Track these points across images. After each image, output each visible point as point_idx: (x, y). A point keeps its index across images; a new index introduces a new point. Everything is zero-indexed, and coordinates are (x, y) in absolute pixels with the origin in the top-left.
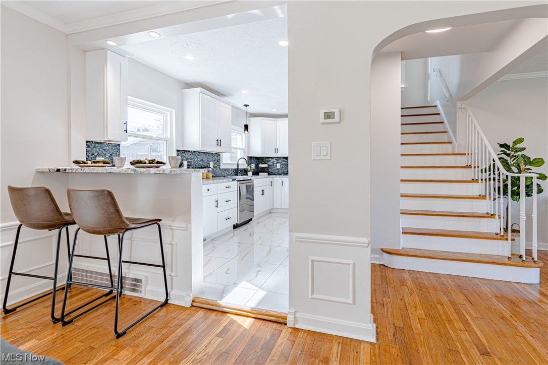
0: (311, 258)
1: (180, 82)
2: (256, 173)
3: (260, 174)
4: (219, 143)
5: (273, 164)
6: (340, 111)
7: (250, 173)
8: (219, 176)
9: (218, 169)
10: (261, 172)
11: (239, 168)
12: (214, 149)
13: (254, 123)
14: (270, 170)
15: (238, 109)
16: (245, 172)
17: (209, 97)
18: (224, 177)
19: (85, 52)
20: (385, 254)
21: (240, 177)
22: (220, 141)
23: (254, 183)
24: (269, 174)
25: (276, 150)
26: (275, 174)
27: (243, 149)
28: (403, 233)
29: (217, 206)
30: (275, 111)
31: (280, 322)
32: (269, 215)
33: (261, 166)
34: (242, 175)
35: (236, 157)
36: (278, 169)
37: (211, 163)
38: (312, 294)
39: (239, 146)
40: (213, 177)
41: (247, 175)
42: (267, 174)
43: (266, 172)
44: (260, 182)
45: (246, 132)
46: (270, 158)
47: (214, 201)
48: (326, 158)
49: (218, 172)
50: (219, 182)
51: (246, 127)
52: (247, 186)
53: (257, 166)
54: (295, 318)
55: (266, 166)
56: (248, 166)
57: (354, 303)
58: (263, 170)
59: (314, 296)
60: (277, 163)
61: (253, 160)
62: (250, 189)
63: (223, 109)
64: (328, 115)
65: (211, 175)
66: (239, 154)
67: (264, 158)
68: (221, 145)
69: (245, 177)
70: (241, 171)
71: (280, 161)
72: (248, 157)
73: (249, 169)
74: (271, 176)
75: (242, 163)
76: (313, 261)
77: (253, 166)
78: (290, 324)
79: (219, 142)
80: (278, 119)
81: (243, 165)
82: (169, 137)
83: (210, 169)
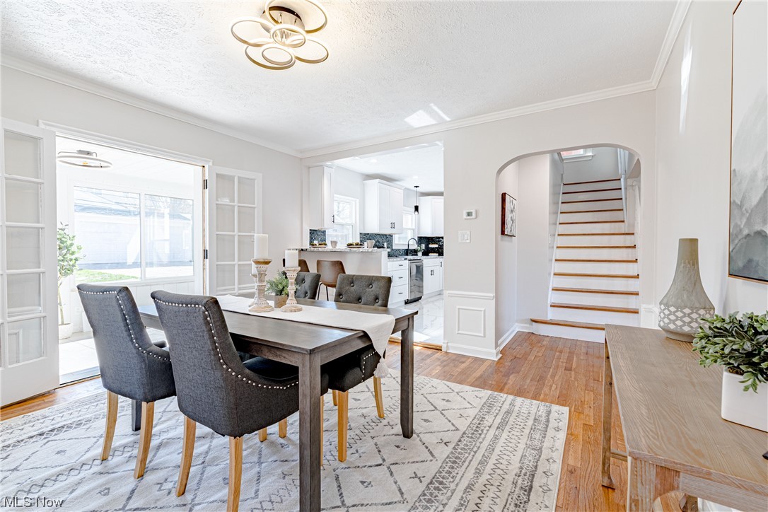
0: (458, 307)
1: (362, 174)
2: (426, 253)
4: (392, 225)
6: (476, 211)
7: (420, 254)
8: (392, 256)
9: (392, 249)
10: (431, 253)
11: (410, 248)
12: (387, 231)
13: (424, 203)
14: (440, 250)
15: (408, 189)
16: (415, 252)
17: (386, 186)
18: (397, 256)
19: (309, 168)
20: (534, 323)
21: (410, 257)
22: (394, 223)
23: (424, 262)
24: (440, 255)
27: (413, 230)
28: (551, 306)
31: (438, 349)
32: (439, 297)
33: (431, 246)
34: (412, 255)
35: (406, 238)
37: (386, 244)
38: (459, 330)
39: (409, 227)
41: (417, 255)
43: (436, 253)
44: (430, 262)
45: (416, 213)
46: (440, 238)
48: (468, 241)
49: (392, 252)
50: (393, 261)
51: (417, 208)
52: (417, 266)
53: (427, 246)
54: (447, 346)
55: (437, 246)
56: (418, 246)
57: (485, 337)
58: (433, 250)
59: (460, 332)
61: (423, 241)
62: (419, 270)
63: (396, 193)
64: (469, 214)
66: (410, 235)
67: (434, 238)
68: (394, 227)
69: (415, 257)
70: (411, 251)
72: (418, 237)
73: (419, 249)
74: (441, 257)
75: (412, 243)
76: (459, 309)
77: (423, 246)
78: (444, 349)
81: (414, 246)
82: (354, 222)
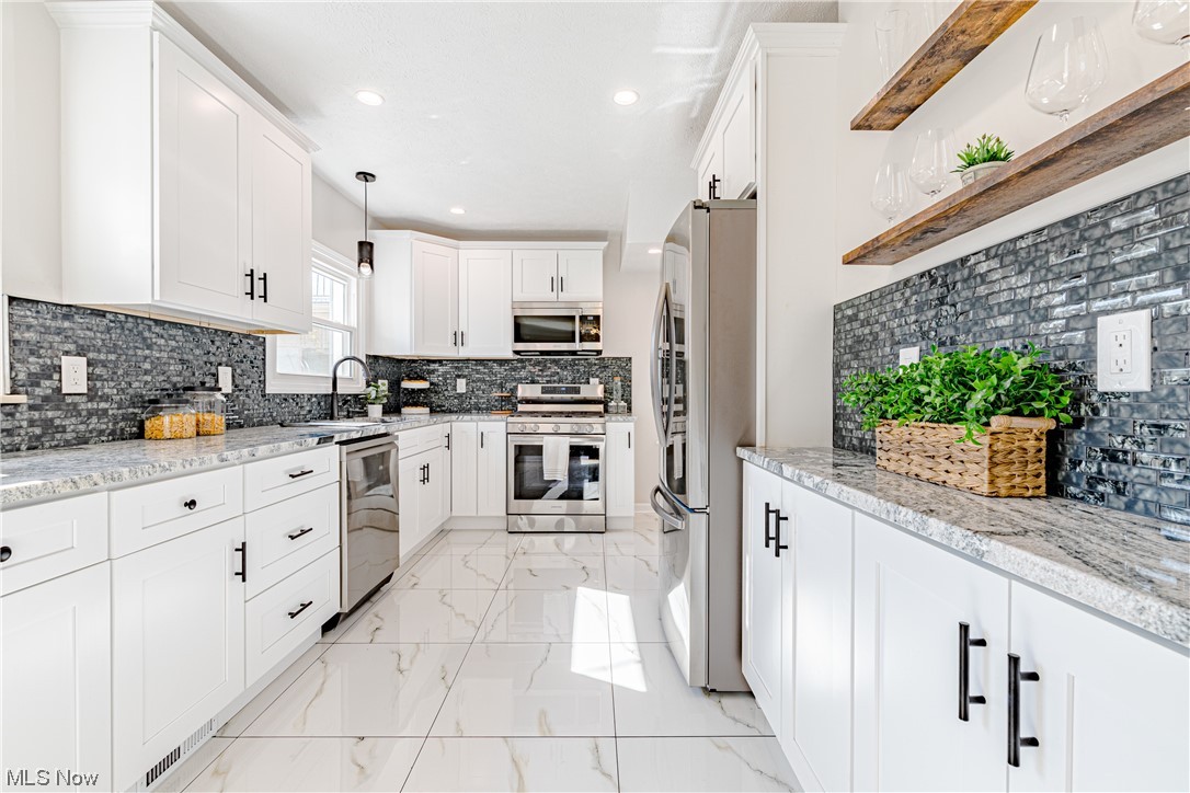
2: (392, 409)
3: (405, 410)
4: (257, 286)
5: (446, 379)
7: (376, 411)
8: (260, 424)
9: (254, 393)
10: (407, 404)
11: (339, 391)
12: (235, 311)
14: (434, 398)
16: (359, 406)
18: (282, 425)
21: (345, 428)
22: (265, 279)
23: (399, 443)
24: (432, 411)
25: (458, 338)
26: (451, 412)
27: (351, 331)
29: (243, 574)
30: (457, 214)
32: (440, 543)
33: (406, 384)
34: (348, 417)
35: (328, 356)
36: (461, 395)
37: (225, 374)
39: (337, 317)
40: (229, 426)
41: (364, 414)
42: (427, 410)
43: (423, 405)
44: (415, 435)
45: (366, 268)
46: (434, 362)
47: (229, 550)
49: (255, 408)
50: (254, 458)
51: (366, 251)
53: (395, 385)
55: (424, 385)
56: (368, 385)
58: (415, 398)
60: (459, 376)
61: (381, 368)
65: (219, 420)
66: (338, 347)
67: (414, 361)
68: (265, 297)
69: (362, 427)
70: (346, 402)
71: (466, 372)
72: (368, 356)
73: (373, 396)
74: (438, 418)
75: (347, 375)
77: (383, 385)
79: (259, 286)
80: (462, 243)
81: (353, 381)
83: (219, 396)
